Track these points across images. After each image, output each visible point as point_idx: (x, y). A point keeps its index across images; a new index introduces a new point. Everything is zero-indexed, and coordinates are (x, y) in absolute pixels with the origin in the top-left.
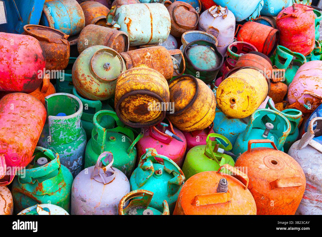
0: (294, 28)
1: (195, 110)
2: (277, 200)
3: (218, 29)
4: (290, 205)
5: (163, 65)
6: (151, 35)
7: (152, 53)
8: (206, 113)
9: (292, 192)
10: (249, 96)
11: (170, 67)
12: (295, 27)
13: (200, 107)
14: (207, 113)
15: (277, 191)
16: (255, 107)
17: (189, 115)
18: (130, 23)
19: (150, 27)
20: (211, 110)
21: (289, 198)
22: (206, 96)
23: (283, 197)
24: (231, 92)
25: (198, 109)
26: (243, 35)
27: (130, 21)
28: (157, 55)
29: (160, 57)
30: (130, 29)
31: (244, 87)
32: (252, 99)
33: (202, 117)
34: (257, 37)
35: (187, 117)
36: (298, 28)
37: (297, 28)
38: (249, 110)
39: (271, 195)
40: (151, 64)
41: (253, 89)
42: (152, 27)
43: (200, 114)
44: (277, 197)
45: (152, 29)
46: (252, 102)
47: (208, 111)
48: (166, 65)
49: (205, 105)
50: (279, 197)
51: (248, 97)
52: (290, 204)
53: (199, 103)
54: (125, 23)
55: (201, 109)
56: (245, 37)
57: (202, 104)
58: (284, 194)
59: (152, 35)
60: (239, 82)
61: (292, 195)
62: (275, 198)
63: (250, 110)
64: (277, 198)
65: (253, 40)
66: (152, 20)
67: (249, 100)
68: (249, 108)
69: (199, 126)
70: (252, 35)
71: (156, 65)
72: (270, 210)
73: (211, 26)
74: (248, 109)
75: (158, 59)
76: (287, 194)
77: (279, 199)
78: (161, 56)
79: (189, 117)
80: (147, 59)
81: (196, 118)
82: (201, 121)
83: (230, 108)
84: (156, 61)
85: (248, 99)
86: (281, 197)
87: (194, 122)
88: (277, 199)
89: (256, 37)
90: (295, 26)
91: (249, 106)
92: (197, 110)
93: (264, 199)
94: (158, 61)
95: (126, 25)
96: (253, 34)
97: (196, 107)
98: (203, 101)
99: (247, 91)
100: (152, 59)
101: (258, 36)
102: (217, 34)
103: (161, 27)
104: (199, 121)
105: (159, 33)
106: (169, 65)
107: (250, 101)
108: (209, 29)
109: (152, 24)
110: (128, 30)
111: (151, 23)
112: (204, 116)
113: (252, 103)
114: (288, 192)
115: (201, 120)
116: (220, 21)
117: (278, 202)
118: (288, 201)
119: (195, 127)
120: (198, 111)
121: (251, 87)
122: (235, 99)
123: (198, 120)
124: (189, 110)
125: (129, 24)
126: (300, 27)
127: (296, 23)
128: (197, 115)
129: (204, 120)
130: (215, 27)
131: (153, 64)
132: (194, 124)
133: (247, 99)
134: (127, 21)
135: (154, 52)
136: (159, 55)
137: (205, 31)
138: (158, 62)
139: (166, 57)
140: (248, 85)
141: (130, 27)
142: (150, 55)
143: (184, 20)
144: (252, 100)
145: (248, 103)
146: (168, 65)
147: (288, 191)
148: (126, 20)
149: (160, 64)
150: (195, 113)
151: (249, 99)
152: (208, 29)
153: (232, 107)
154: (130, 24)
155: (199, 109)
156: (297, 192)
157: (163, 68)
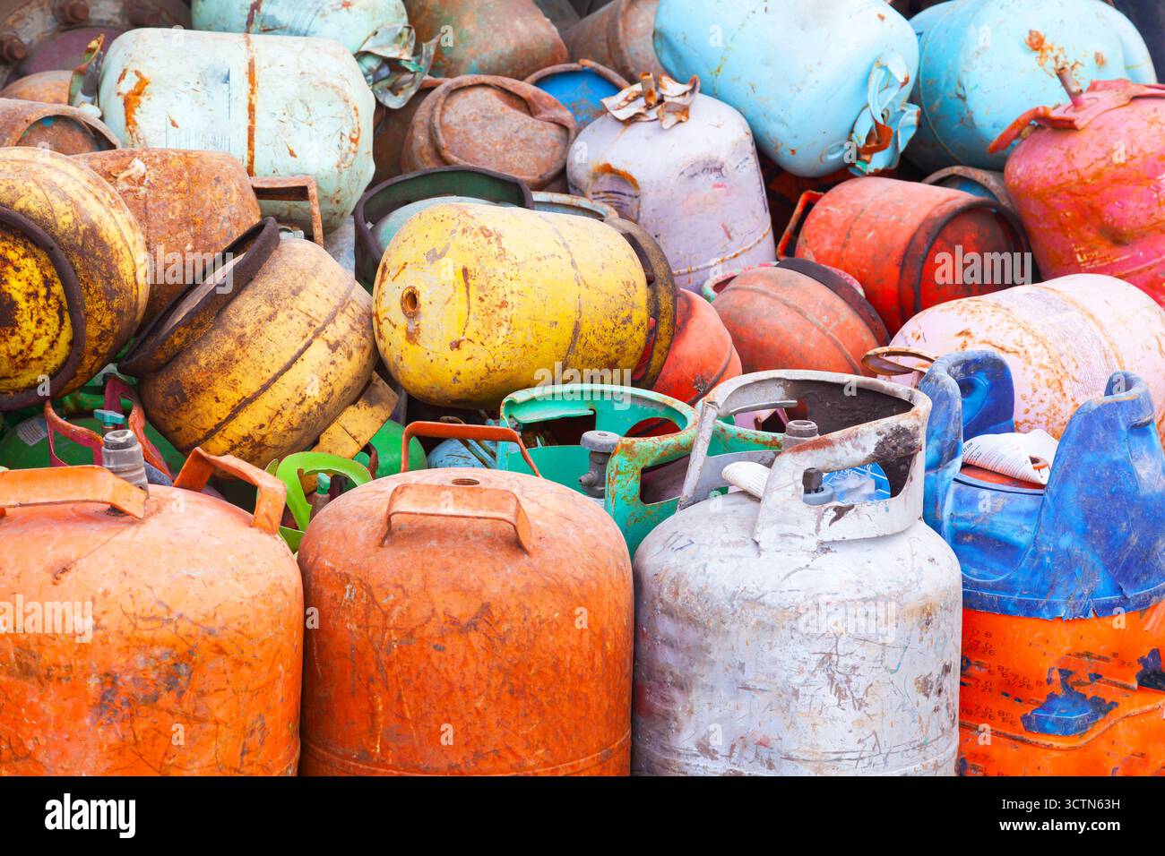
0: (1062, 181)
1: (228, 333)
2: (400, 590)
3: (635, 175)
4: (476, 638)
5: (197, 212)
6: (246, 158)
7: (154, 165)
8: (288, 359)
9: (475, 562)
10: (470, 267)
11: (226, 225)
12: (1067, 176)
13: (255, 320)
14: (294, 360)
15: (402, 553)
16: (500, 325)
17: (203, 355)
18: (139, 94)
19: (246, 123)
20: (319, 351)
21: (457, 588)
22: (298, 283)
23: (425, 578)
24: (406, 264)
25: (242, 327)
26: (815, 236)
27: (142, 84)
28: (180, 173)
29: (190, 180)
30: (138, 116)
31: (454, 231)
32: (480, 281)
33: (270, 376)
34: (870, 235)
35: (197, 363)
36: (1082, 181)
37: (1074, 177)
38: (477, 340)
39: (375, 571)
40: (141, 205)
41: (492, 239)
42: (253, 122)
43: (253, 352)
44: (402, 578)
45: (251, 130)
46: (482, 295)
47: (301, 352)
48: (207, 213)
49: (282, 316)
50: (410, 576)
51: (465, 271)
52: (473, 625)
53: (252, 301)
54: (119, 94)
55: (258, 333)
56: (823, 240)
57: (267, 310)
58: (431, 564)
59: (252, 158)
60: (438, 215)
61: (472, 579)
62: (391, 580)
63: (481, 338)
64: (399, 582)
65: (852, 250)
66: (252, 92)
67: (468, 287)
68: (474, 325)
69: (262, 426)
70: (851, 228)
71: (161, 213)
72: (383, 657)
73: (601, 163)
74: (470, 334)
75: (180, 191)
76: (447, 567)
77: (407, 587)
78: (195, 178)
79: (203, 363)
80: (126, 187)
81: (236, 374)
82: (267, 396)
83: (408, 345)
84: (166, 195)
85: (466, 281)
86: (416, 580)
87: (233, 397)
88: (401, 586)
89: (865, 236)
90: (1066, 167)
91: (471, 316)
92: (238, 331)
93: (352, 597)
94: (176, 197)
95: (120, 101)
96: (855, 220)
97: (235, 320)
98: (272, 299)
99: (461, 248)
100: (151, 186)
101: (876, 228)
102: (636, 201)
103: (305, 127)
104: (255, 397)
105: (292, 154)
106: (225, 212)
107: (473, 290)
108: (595, 177)
109: (251, 109)
110: (127, 124)
111: (246, 105)
112: (276, 370)
113: (481, 300)
114: (453, 560)
115: (265, 388)
116: (648, 138)
117: (408, 602)
118: (460, 608)
119: (244, 432)
120: (244, 335)
121: (482, 229)
122: (418, 288)
123: (250, 385)
124: (205, 335)
125: (132, 97)
126: (1092, 170)
127: (1069, 157)
128: (237, 356)
129: (281, 393)
130: (617, 164)
131: (150, 204)
132: (236, 411)
133: (463, 284)
134: (128, 85)
135: (165, 162)
136: (186, 175)
137: (583, 194)
138: (175, 201)
139: (214, 182)
140: (471, 223)
141: (137, 111)
142: (143, 170)
143: (484, 149)
144: (481, 288)
145: (466, 298)
146: (219, 215)
147: (454, 555)
148: (123, 82)
149: (183, 210)
150: (229, 345)
151: (470, 281)
152: (591, 182)
153: (411, 337)
154: (143, 99)
155: (248, 330)
156: (503, 568)
157: (195, 224)
